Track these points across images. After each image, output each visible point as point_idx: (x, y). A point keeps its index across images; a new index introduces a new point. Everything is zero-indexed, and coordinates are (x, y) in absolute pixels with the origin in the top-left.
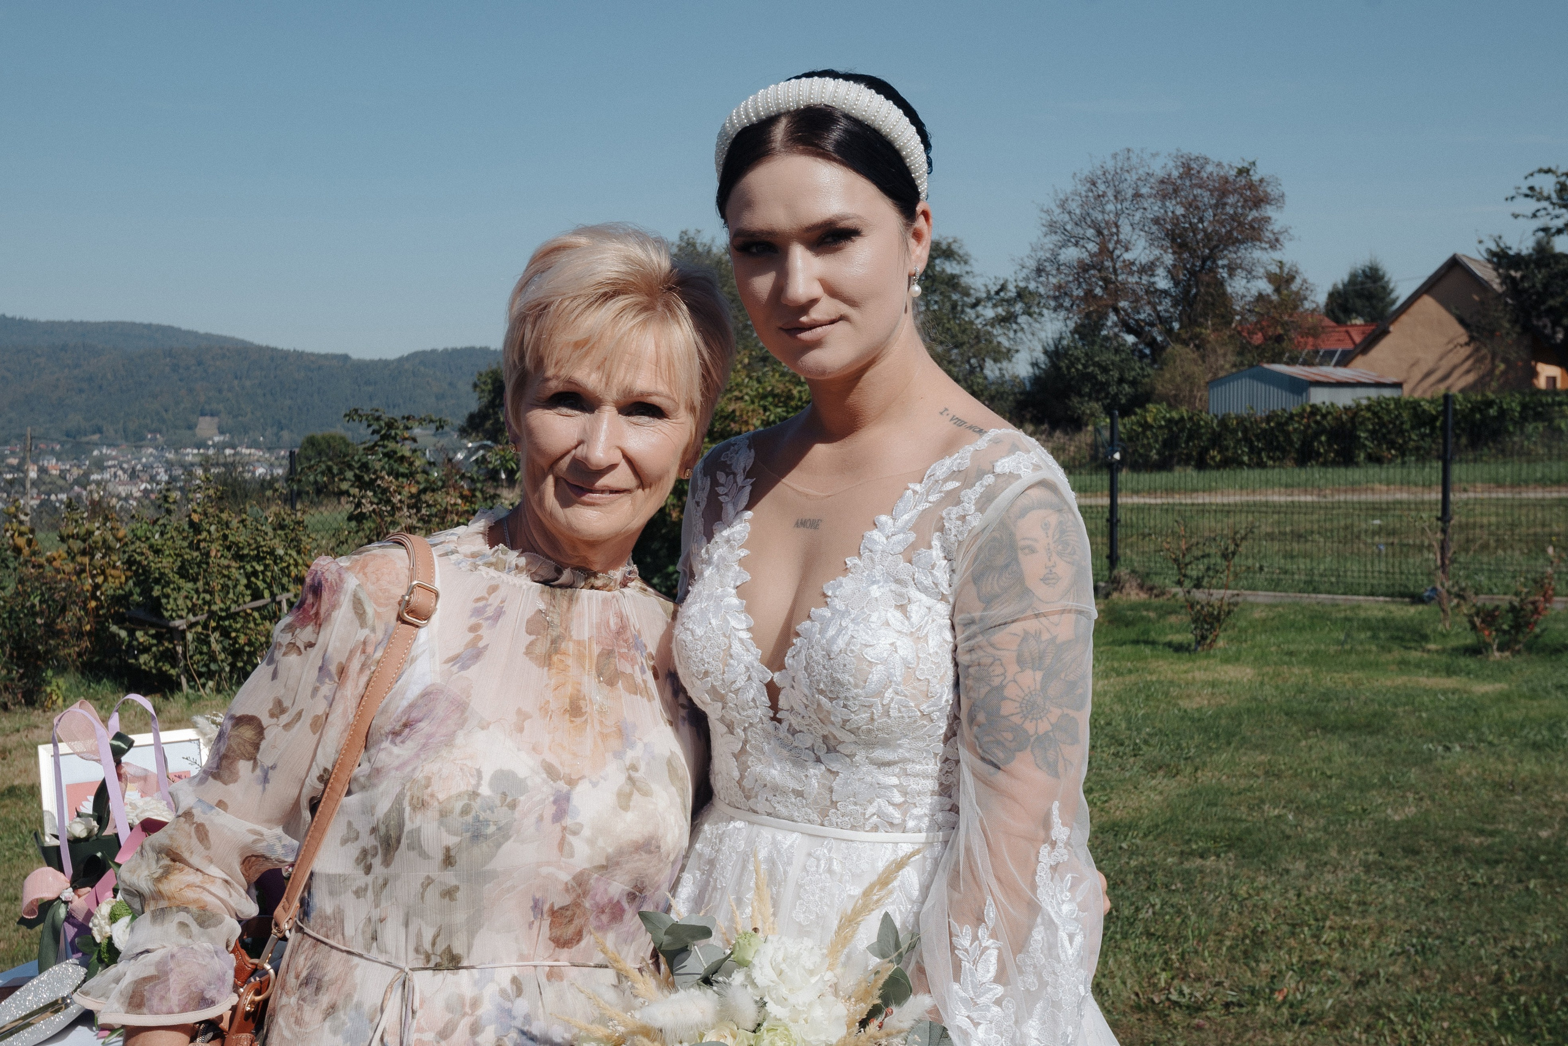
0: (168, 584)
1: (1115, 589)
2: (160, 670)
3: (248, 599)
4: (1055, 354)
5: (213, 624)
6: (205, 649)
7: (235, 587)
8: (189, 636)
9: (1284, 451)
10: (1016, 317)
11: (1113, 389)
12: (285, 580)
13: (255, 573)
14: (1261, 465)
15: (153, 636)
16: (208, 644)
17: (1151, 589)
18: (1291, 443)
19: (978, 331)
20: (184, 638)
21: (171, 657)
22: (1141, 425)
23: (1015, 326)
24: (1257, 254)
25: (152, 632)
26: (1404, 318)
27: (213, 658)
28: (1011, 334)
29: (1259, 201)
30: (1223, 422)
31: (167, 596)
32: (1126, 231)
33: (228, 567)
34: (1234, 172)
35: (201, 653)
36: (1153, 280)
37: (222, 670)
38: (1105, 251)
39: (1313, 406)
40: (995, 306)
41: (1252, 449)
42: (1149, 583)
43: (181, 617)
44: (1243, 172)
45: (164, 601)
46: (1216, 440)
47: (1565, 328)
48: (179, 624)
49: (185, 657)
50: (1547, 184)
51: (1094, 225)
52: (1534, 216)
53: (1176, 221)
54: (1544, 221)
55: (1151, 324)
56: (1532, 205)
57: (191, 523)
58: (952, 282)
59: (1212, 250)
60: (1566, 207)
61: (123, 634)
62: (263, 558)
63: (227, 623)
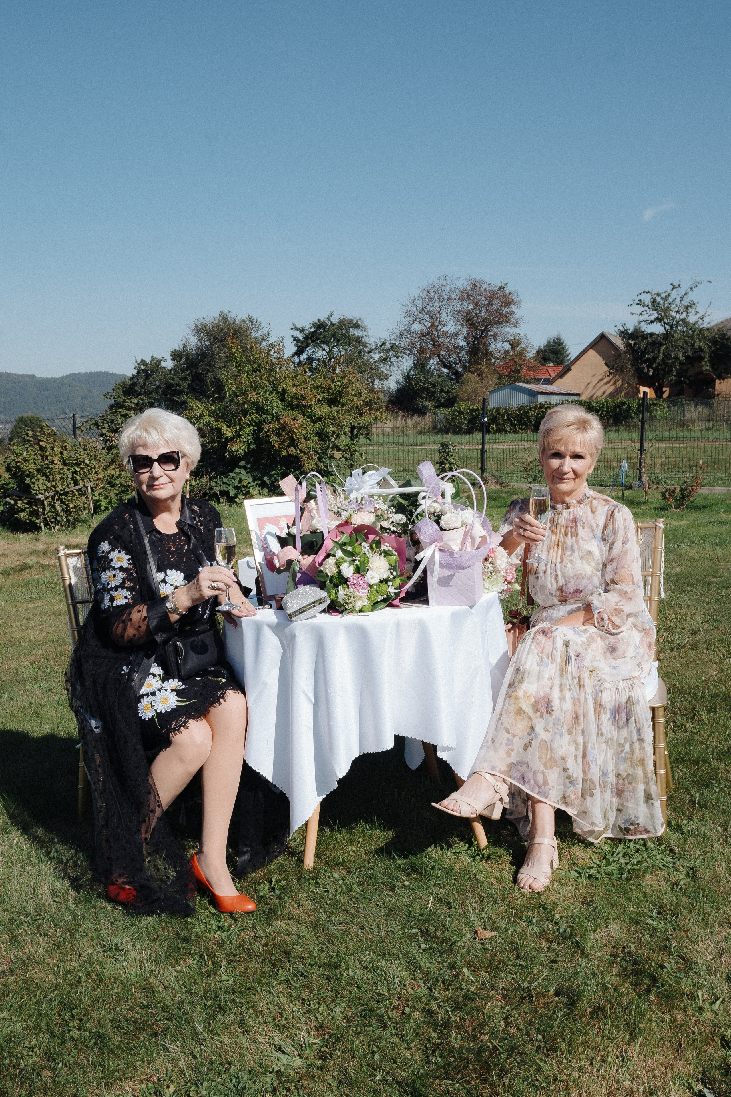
0: (34, 477)
2: (30, 520)
3: (73, 485)
4: (408, 378)
5: (57, 497)
6: (53, 509)
7: (67, 479)
8: (46, 503)
9: (526, 425)
10: (390, 358)
11: (437, 395)
12: (89, 476)
13: (76, 472)
14: (516, 432)
15: (26, 504)
16: (55, 507)
17: (502, 484)
18: (530, 422)
19: (372, 365)
20: (43, 504)
21: (35, 513)
22: (458, 412)
23: (390, 363)
24: (507, 329)
25: (26, 501)
27: (58, 515)
28: (388, 367)
29: (509, 303)
30: (498, 410)
31: (34, 483)
32: (444, 315)
33: (62, 469)
34: (497, 288)
35: (51, 512)
36: (457, 341)
37: (63, 520)
38: (433, 325)
39: (541, 404)
40: (380, 352)
41: (511, 425)
42: (500, 481)
43: (42, 494)
44: (501, 288)
45: (32, 485)
46: (494, 420)
47: (654, 369)
48: (42, 497)
49: (44, 514)
50: (647, 299)
51: (429, 313)
52: (641, 314)
53: (469, 312)
54: (645, 317)
55: (456, 363)
56: (640, 309)
57: (41, 447)
58: (359, 340)
59: (486, 327)
60: (656, 310)
61: (12, 502)
62: (80, 464)
63: (63, 497)
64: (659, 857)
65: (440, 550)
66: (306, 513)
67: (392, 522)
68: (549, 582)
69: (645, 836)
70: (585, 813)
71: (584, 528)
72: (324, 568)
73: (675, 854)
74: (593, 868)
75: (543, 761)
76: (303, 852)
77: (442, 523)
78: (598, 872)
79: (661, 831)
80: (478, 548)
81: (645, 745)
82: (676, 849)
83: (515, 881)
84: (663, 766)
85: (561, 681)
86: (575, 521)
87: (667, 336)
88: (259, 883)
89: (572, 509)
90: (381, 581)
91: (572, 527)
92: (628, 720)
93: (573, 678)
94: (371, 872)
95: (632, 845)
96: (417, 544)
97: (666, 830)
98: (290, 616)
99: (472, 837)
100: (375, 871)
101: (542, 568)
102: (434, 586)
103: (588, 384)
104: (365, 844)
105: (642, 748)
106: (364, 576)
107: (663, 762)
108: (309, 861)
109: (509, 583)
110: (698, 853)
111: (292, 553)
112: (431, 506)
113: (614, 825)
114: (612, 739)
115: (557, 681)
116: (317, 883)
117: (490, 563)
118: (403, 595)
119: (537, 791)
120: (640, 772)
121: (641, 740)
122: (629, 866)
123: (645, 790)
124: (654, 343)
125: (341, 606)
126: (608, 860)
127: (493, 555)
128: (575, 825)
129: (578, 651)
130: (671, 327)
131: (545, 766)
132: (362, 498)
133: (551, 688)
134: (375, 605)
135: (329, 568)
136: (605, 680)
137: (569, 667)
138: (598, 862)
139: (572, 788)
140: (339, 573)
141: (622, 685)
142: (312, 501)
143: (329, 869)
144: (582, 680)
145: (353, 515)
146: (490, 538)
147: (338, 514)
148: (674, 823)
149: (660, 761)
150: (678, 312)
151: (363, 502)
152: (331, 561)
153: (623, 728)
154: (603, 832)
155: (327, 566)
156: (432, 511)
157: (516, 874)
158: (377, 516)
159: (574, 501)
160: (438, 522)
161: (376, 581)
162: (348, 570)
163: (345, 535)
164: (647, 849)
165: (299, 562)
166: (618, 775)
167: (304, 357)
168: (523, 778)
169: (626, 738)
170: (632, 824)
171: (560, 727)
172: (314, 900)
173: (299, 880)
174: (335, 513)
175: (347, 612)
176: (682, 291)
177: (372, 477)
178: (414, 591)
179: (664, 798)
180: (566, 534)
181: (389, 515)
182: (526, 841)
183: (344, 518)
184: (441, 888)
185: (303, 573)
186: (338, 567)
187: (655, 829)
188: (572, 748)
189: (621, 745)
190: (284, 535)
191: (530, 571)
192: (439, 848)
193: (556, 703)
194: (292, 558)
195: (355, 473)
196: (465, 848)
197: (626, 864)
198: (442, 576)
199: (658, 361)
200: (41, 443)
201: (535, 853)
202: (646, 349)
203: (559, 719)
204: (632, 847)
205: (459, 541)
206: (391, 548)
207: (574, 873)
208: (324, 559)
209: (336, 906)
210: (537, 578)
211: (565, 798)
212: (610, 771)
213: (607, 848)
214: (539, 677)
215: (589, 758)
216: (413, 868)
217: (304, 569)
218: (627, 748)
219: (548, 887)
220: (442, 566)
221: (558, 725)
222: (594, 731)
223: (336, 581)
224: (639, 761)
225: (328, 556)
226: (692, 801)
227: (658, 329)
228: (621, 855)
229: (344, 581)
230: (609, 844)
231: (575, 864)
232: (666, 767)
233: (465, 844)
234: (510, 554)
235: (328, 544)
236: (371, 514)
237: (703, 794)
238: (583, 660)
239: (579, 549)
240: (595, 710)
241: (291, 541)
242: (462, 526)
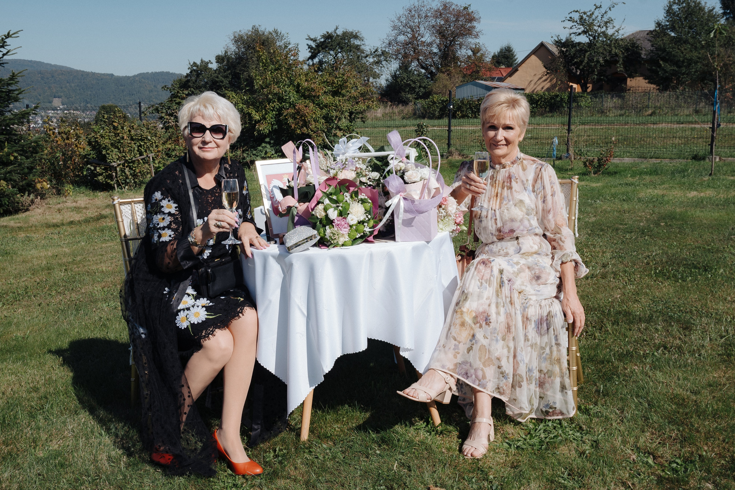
0: (108, 149)
1: (450, 156)
2: (106, 182)
3: (138, 155)
4: (395, 77)
5: (126, 165)
6: (124, 174)
7: (134, 151)
8: (118, 169)
10: (381, 62)
11: (417, 90)
12: (151, 149)
13: (140, 146)
15: (103, 169)
16: (125, 172)
17: (463, 155)
19: (368, 67)
20: (116, 170)
21: (110, 177)
22: (432, 102)
23: (381, 65)
24: (470, 40)
26: (523, 65)
27: (127, 178)
28: (380, 69)
29: (471, 19)
30: (462, 102)
31: (109, 154)
32: (422, 29)
33: (130, 143)
34: (462, 8)
35: (122, 176)
36: (432, 49)
37: (131, 182)
38: (414, 36)
40: (373, 57)
42: (462, 153)
43: (115, 162)
44: (466, 8)
45: (107, 156)
46: (459, 108)
47: (580, 70)
48: (115, 165)
49: (116, 177)
50: (576, 16)
51: (410, 27)
52: (571, 28)
53: (441, 26)
54: (574, 30)
55: (431, 66)
56: (571, 24)
57: (114, 127)
58: (358, 48)
59: (454, 38)
60: (583, 25)
61: (92, 168)
62: (144, 140)
63: (131, 164)
64: (571, 432)
65: (405, 199)
66: (302, 171)
67: (369, 178)
68: (490, 224)
69: (560, 417)
70: (515, 400)
71: (517, 182)
72: (315, 212)
73: (583, 430)
74: (520, 440)
75: (483, 360)
76: (300, 428)
77: (406, 178)
78: (524, 444)
79: (572, 413)
80: (433, 197)
81: (561, 348)
82: (584, 427)
83: (461, 450)
84: (575, 364)
85: (497, 300)
86: (510, 177)
87: (590, 45)
88: (266, 452)
89: (507, 168)
90: (359, 223)
91: (507, 182)
92: (548, 329)
93: (506, 297)
94: (351, 443)
95: (550, 424)
96: (387, 195)
97: (576, 412)
98: (289, 249)
99: (429, 417)
100: (354, 443)
101: (484, 213)
102: (399, 226)
103: (531, 81)
104: (347, 422)
105: (559, 351)
106: (345, 218)
107: (575, 361)
108: (305, 435)
109: (458, 224)
110: (601, 430)
111: (291, 201)
112: (397, 165)
113: (537, 409)
114: (536, 344)
115: (494, 300)
116: (310, 452)
117: (443, 209)
118: (376, 233)
119: (477, 384)
120: (557, 369)
121: (558, 345)
122: (548, 440)
123: (561, 382)
124: (581, 50)
125: (328, 241)
126: (531, 435)
127: (445, 203)
128: (507, 409)
129: (510, 277)
130: (594, 38)
131: (484, 365)
132: (346, 159)
133: (489, 305)
134: (354, 241)
135: (319, 212)
136: (530, 299)
137: (503, 289)
138: (524, 437)
139: (504, 381)
140: (327, 216)
141: (543, 303)
142: (308, 161)
143: (320, 441)
144: (513, 299)
145: (339, 172)
146: (443, 189)
147: (328, 171)
148: (583, 407)
149: (572, 360)
150: (599, 26)
151: (347, 163)
152: (321, 207)
153: (544, 335)
154: (529, 414)
155: (317, 211)
156: (399, 168)
157: (461, 445)
158: (357, 173)
159: (509, 163)
160: (402, 177)
161: (355, 222)
162: (333, 214)
163: (332, 187)
164: (562, 427)
165: (296, 208)
166: (540, 371)
167: (316, 60)
168: (467, 374)
169: (546, 343)
170: (551, 408)
171: (496, 335)
172: (307, 464)
173: (296, 449)
174: (325, 171)
175: (333, 246)
176: (603, 10)
177: (355, 144)
178: (385, 230)
179: (575, 389)
180: (503, 188)
181: (367, 173)
182: (470, 421)
183: (332, 175)
184: (404, 455)
185: (300, 217)
186: (326, 212)
187: (568, 412)
188: (505, 351)
189: (543, 348)
190: (285, 188)
191: (475, 216)
192: (404, 426)
193: (493, 317)
194: (291, 205)
195: (341, 141)
196: (424, 426)
197: (546, 438)
198: (405, 218)
199: (584, 64)
200: (114, 124)
201: (476, 429)
202: (574, 54)
203: (495, 329)
204: (550, 425)
205: (419, 192)
206: (366, 197)
207: (505, 444)
208: (316, 206)
209: (323, 468)
210: (481, 221)
211: (498, 388)
212: (534, 368)
213: (531, 426)
214: (480, 296)
215: (519, 358)
216: (383, 441)
217: (300, 214)
218: (547, 350)
219: (485, 455)
220: (406, 211)
221: (494, 333)
222: (522, 338)
223: (324, 222)
224: (557, 360)
225: (319, 203)
226: (598, 391)
227: (584, 39)
228: (542, 431)
229: (330, 222)
230: (534, 423)
231: (506, 438)
232: (577, 365)
233: (424, 422)
234: (459, 203)
235: (319, 194)
236: (353, 172)
237: (606, 386)
238: (513, 284)
239: (513, 199)
240: (523, 322)
241: (290, 192)
242: (421, 180)
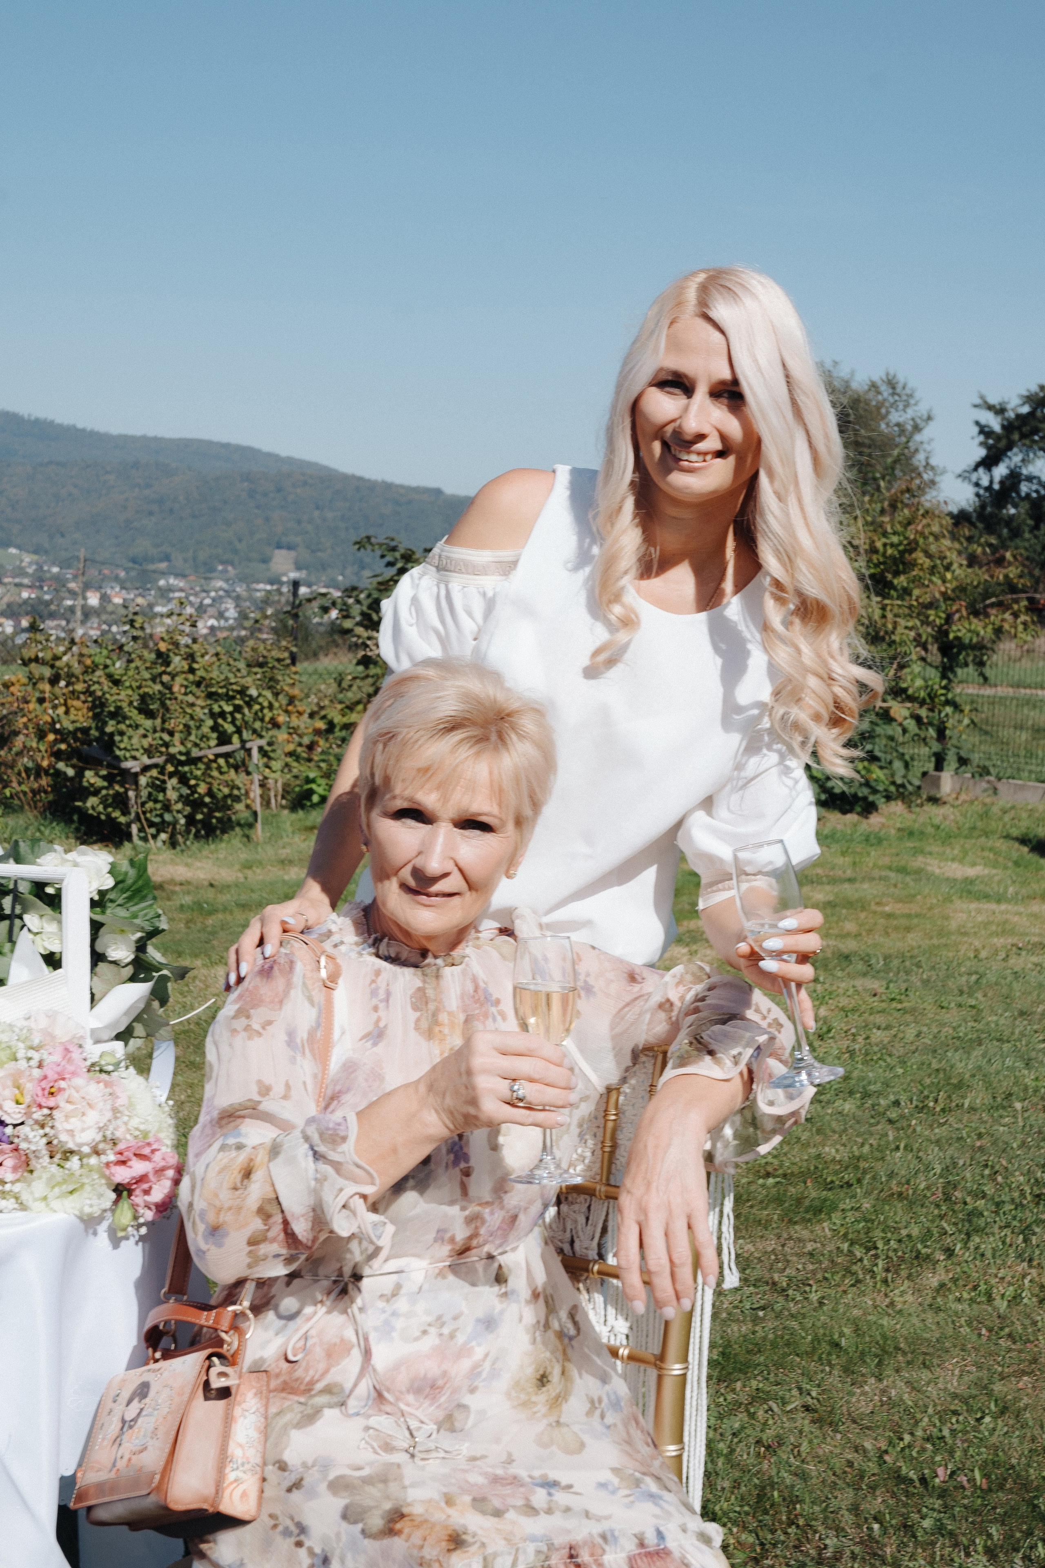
0: (124, 719)
2: (108, 815)
3: (213, 743)
5: (170, 768)
6: (161, 797)
7: (198, 728)
8: (143, 780)
12: (257, 725)
13: (222, 714)
15: (104, 778)
16: (164, 790)
20: (136, 783)
21: (121, 802)
25: (104, 772)
27: (167, 807)
31: (122, 734)
33: (193, 705)
35: (156, 801)
37: (175, 823)
43: (134, 758)
45: (117, 738)
48: (133, 766)
49: (137, 804)
61: (71, 772)
62: (234, 698)
63: (186, 769)
167: (1001, 471)
